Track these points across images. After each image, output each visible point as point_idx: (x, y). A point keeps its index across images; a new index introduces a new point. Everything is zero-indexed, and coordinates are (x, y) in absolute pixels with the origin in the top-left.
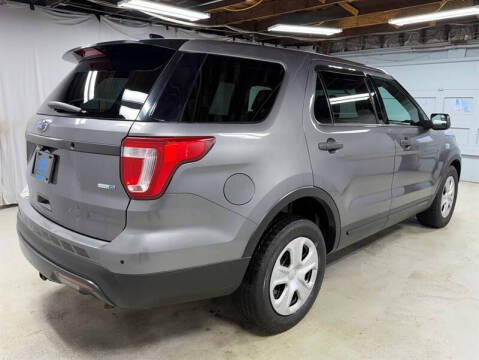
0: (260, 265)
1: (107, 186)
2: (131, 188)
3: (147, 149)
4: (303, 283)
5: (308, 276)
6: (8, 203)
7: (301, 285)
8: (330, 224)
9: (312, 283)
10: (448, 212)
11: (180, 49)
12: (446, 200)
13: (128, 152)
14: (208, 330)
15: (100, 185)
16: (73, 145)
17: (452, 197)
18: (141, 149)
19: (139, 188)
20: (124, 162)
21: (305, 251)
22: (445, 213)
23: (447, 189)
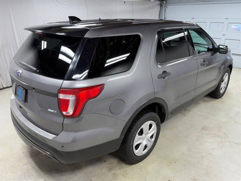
0: (128, 138)
1: (52, 111)
2: (64, 113)
3: (71, 95)
4: (149, 141)
5: (152, 137)
6: (5, 87)
7: (148, 141)
8: (163, 111)
9: (153, 139)
10: (224, 90)
11: (85, 37)
12: (223, 85)
13: (61, 96)
14: (105, 161)
15: (49, 110)
16: (34, 89)
17: (227, 83)
18: (68, 95)
19: (68, 113)
20: (60, 100)
21: (151, 126)
22: (222, 92)
23: (224, 80)
